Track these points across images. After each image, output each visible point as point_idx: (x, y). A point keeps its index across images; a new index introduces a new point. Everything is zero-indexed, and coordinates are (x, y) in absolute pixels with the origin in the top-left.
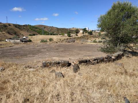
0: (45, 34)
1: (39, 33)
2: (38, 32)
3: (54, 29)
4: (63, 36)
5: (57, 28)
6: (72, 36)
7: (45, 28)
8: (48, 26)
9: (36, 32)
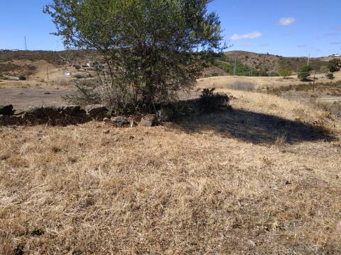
0: (244, 73)
1: (228, 72)
2: (227, 68)
3: (271, 61)
4: (285, 80)
5: (281, 58)
6: (315, 78)
7: (247, 57)
8: (256, 54)
9: (222, 68)
